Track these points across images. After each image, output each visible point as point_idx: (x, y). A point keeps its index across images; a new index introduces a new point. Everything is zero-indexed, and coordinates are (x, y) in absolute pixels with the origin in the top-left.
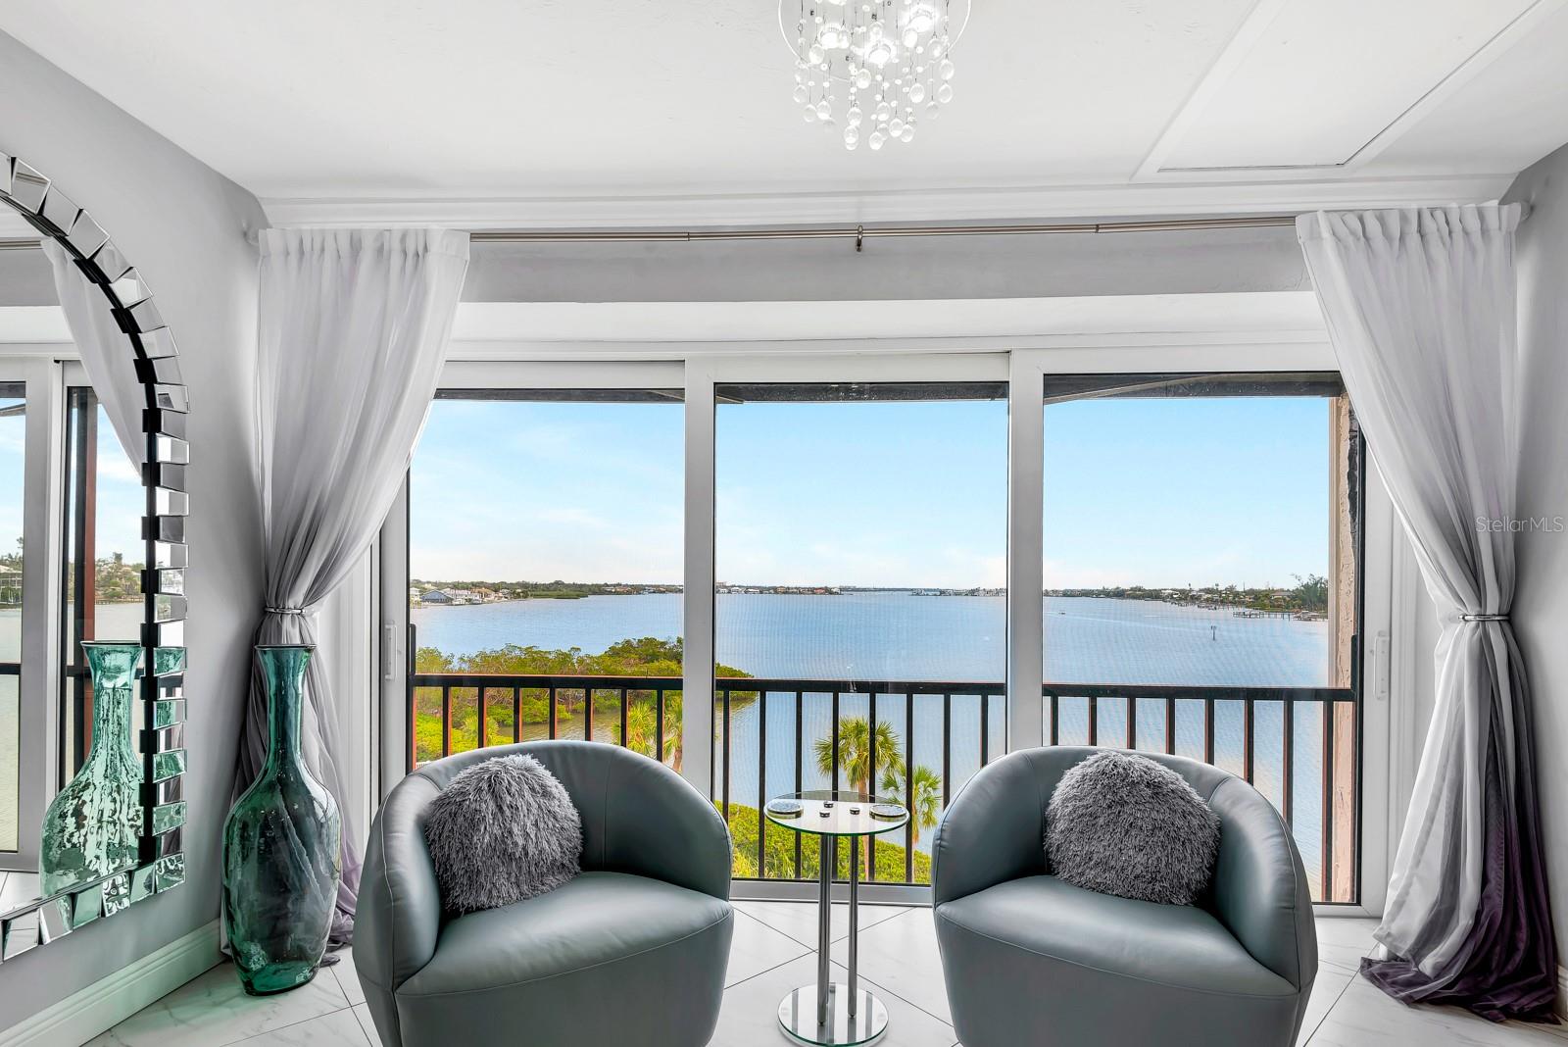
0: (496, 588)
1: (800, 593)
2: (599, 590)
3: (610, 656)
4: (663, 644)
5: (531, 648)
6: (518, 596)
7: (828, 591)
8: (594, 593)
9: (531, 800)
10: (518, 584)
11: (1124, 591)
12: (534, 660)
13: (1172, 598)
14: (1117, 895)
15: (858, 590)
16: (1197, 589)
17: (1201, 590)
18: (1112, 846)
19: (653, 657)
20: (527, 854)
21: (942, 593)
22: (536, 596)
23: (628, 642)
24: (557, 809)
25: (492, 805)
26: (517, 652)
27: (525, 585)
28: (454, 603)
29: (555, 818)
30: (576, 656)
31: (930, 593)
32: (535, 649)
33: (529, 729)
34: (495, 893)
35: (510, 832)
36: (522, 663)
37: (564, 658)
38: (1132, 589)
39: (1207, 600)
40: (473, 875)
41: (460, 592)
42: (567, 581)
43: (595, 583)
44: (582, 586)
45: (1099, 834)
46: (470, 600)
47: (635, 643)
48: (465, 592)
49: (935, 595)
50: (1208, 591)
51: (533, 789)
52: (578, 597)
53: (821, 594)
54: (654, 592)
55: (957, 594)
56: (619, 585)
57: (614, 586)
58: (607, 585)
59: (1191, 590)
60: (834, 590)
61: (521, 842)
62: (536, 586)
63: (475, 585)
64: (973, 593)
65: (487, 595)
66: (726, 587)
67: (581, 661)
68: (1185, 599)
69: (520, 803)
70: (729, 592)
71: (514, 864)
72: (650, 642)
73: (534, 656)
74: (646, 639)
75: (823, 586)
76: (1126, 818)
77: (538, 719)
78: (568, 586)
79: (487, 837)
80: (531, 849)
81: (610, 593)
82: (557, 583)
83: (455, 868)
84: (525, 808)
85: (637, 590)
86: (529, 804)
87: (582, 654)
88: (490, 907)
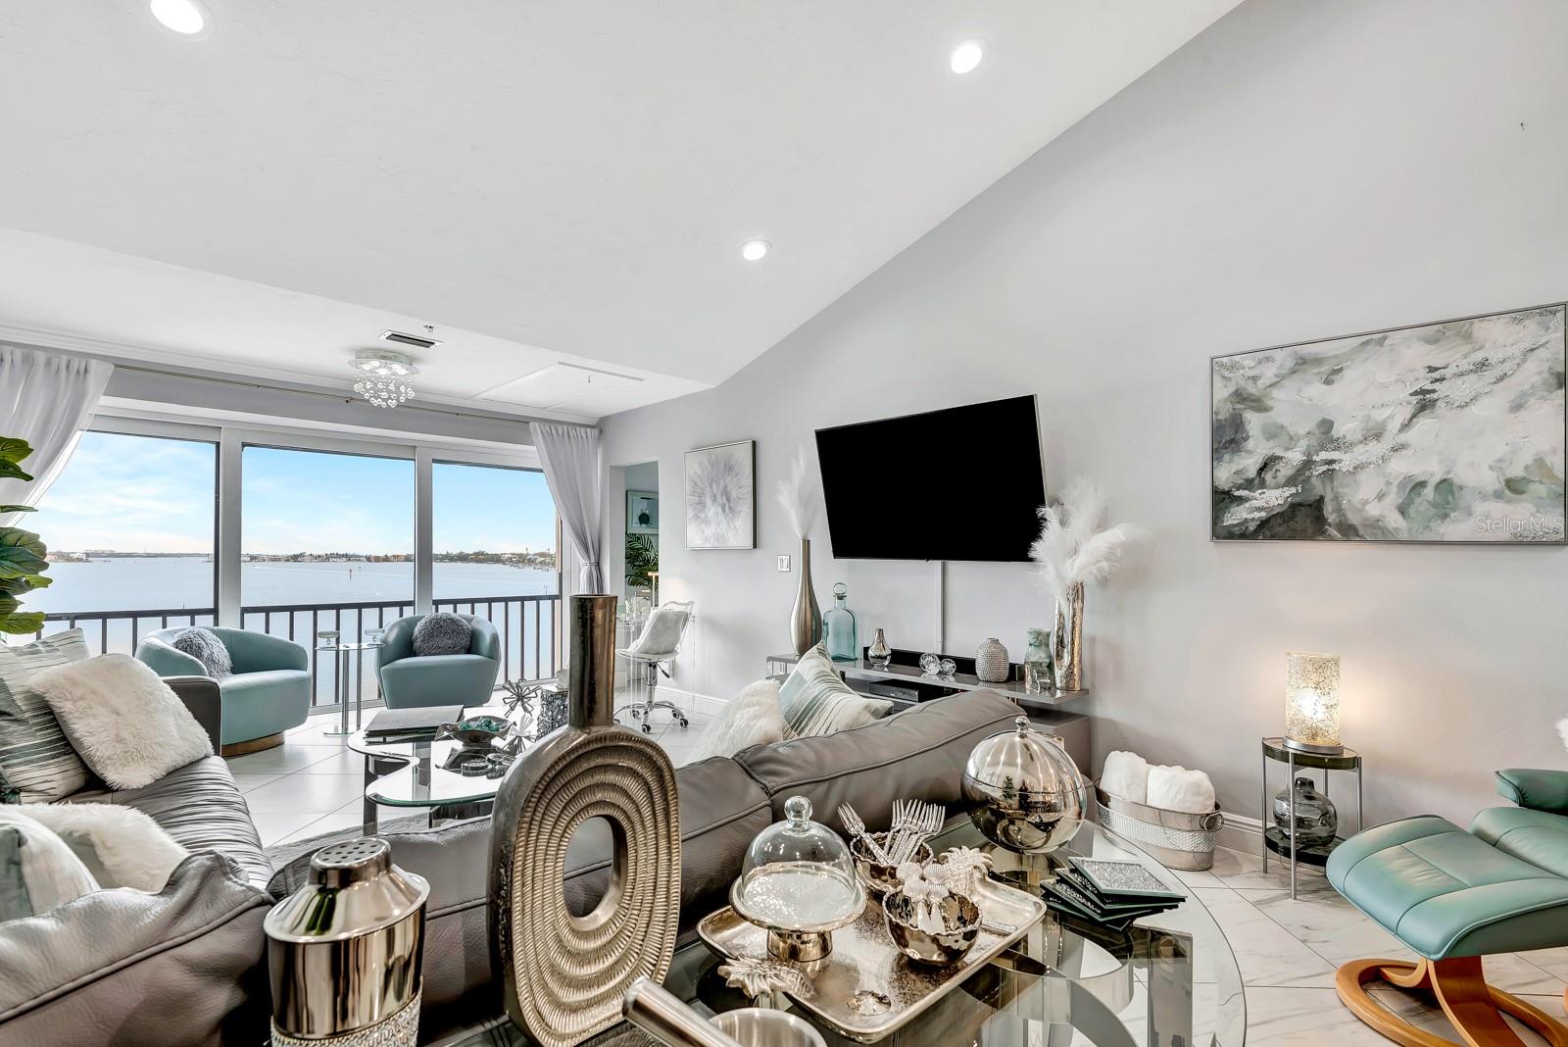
11: (468, 555)
13: (512, 561)
15: (119, 555)
16: (533, 553)
17: (535, 555)
38: (475, 554)
39: (541, 563)
50: (542, 555)
59: (528, 554)
68: (523, 562)
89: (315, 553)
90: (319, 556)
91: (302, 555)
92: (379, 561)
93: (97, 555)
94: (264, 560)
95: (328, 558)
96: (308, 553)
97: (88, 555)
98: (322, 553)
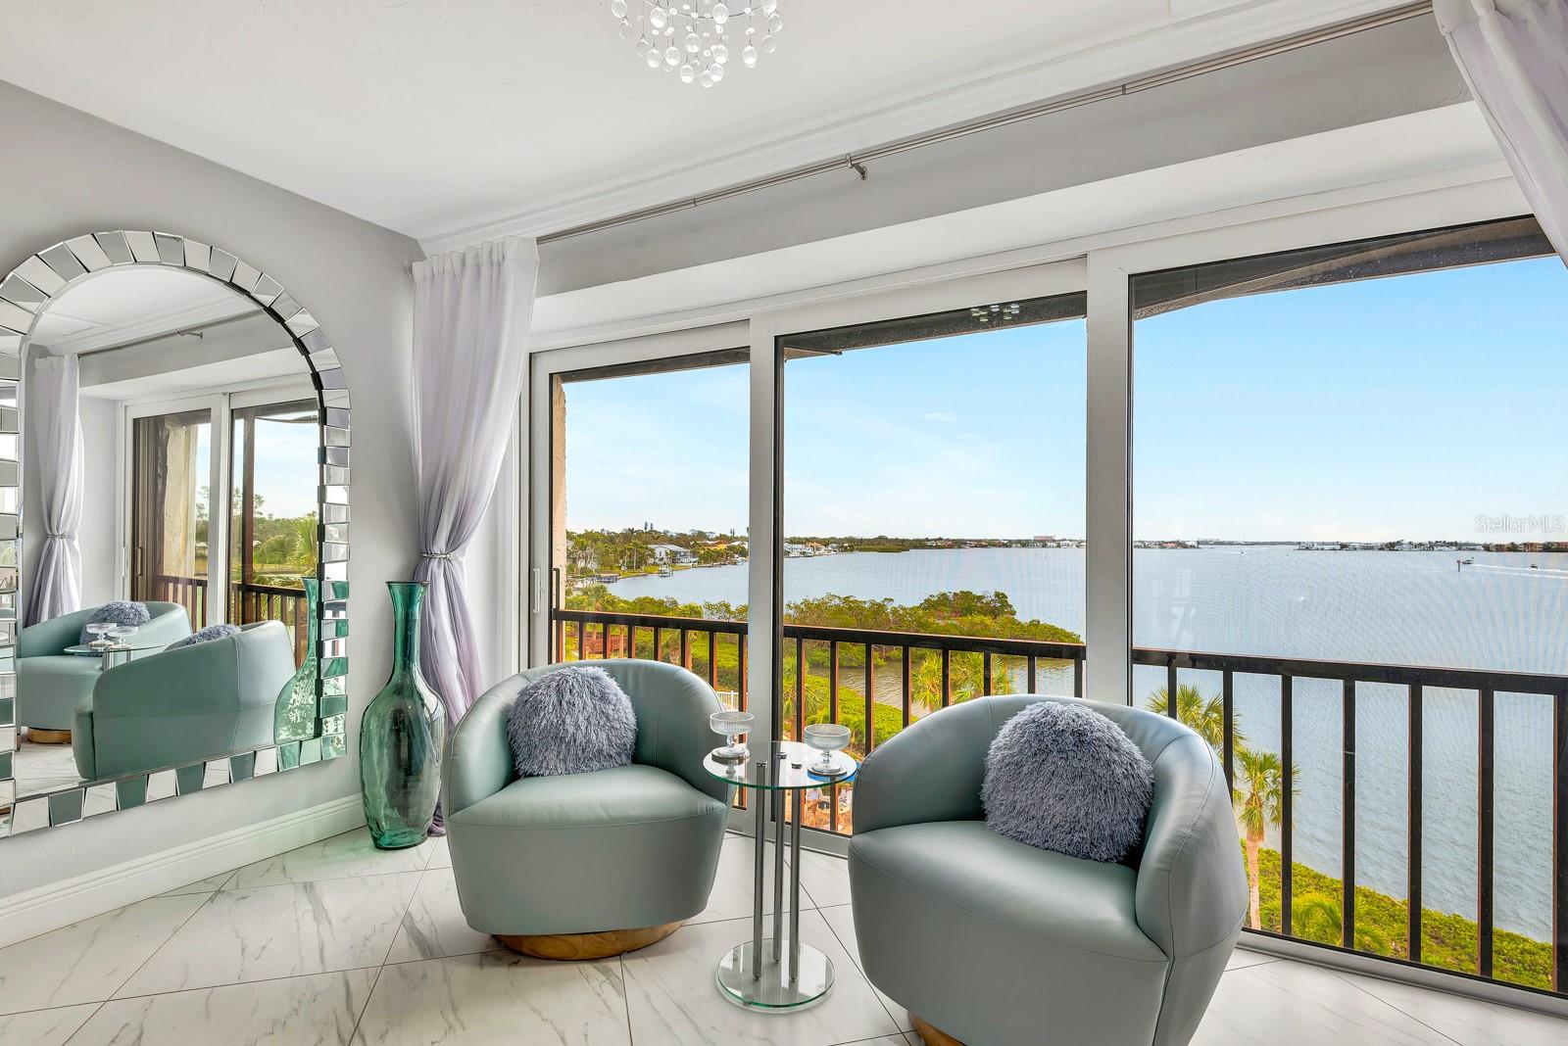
0: (826, 542)
1: (1146, 547)
2: (920, 544)
3: (925, 609)
4: (980, 598)
5: (848, 597)
6: (845, 550)
7: (1182, 545)
8: (916, 547)
9: (589, 702)
10: (846, 539)
12: (850, 608)
14: (1034, 844)
15: (1222, 543)
18: (1034, 795)
19: (969, 611)
20: (575, 741)
21: (1343, 546)
22: (861, 550)
23: (944, 595)
24: (611, 712)
25: (554, 698)
26: (837, 601)
27: (851, 540)
28: (791, 555)
29: (607, 717)
30: (889, 607)
31: (1325, 547)
32: (851, 599)
33: (845, 671)
34: (544, 764)
35: (564, 722)
36: (839, 610)
37: (878, 609)
40: (532, 748)
41: (796, 546)
42: (890, 536)
43: (916, 538)
44: (903, 541)
45: (1023, 783)
46: (804, 553)
47: (951, 596)
48: (800, 546)
49: (1334, 549)
51: (592, 694)
52: (899, 551)
53: (1173, 548)
54: (976, 546)
55: (1367, 548)
56: (940, 539)
57: (936, 540)
58: (927, 540)
60: (1189, 544)
61: (571, 730)
62: (861, 541)
63: (808, 540)
64: (1391, 546)
65: (818, 549)
66: (1054, 541)
67: (895, 611)
69: (578, 702)
70: (1059, 546)
71: (563, 746)
72: (966, 595)
73: (851, 606)
74: (962, 592)
75: (1175, 539)
76: (1049, 767)
77: (854, 664)
78: (892, 540)
79: (545, 721)
80: (580, 737)
81: (931, 547)
82: (880, 538)
83: (519, 741)
84: (581, 705)
85: (959, 544)
86: (585, 703)
87: (895, 604)
88: (538, 775)
89: (1416, 541)
90: (1421, 544)
91: (1399, 543)
92: (1502, 550)
93: (1206, 543)
94: (1355, 549)
95: (1431, 546)
96: (1407, 541)
97: (1199, 543)
98: (1425, 540)
